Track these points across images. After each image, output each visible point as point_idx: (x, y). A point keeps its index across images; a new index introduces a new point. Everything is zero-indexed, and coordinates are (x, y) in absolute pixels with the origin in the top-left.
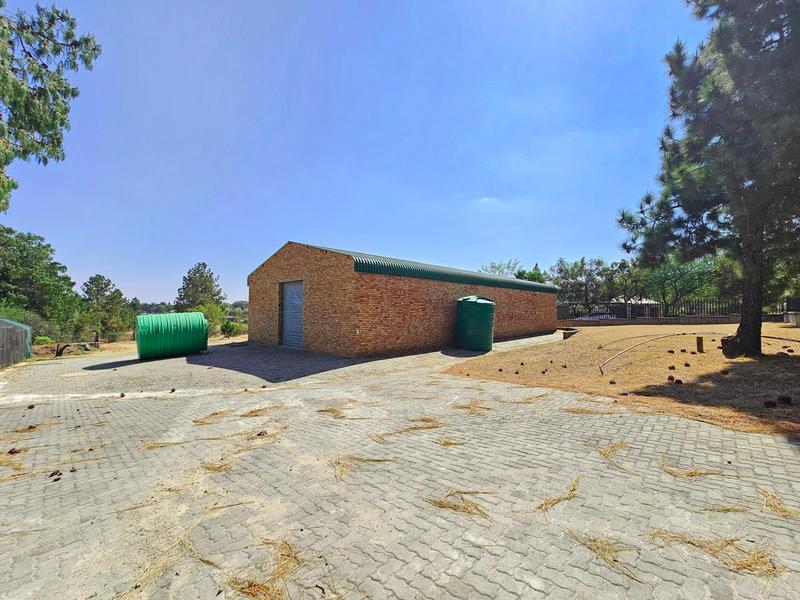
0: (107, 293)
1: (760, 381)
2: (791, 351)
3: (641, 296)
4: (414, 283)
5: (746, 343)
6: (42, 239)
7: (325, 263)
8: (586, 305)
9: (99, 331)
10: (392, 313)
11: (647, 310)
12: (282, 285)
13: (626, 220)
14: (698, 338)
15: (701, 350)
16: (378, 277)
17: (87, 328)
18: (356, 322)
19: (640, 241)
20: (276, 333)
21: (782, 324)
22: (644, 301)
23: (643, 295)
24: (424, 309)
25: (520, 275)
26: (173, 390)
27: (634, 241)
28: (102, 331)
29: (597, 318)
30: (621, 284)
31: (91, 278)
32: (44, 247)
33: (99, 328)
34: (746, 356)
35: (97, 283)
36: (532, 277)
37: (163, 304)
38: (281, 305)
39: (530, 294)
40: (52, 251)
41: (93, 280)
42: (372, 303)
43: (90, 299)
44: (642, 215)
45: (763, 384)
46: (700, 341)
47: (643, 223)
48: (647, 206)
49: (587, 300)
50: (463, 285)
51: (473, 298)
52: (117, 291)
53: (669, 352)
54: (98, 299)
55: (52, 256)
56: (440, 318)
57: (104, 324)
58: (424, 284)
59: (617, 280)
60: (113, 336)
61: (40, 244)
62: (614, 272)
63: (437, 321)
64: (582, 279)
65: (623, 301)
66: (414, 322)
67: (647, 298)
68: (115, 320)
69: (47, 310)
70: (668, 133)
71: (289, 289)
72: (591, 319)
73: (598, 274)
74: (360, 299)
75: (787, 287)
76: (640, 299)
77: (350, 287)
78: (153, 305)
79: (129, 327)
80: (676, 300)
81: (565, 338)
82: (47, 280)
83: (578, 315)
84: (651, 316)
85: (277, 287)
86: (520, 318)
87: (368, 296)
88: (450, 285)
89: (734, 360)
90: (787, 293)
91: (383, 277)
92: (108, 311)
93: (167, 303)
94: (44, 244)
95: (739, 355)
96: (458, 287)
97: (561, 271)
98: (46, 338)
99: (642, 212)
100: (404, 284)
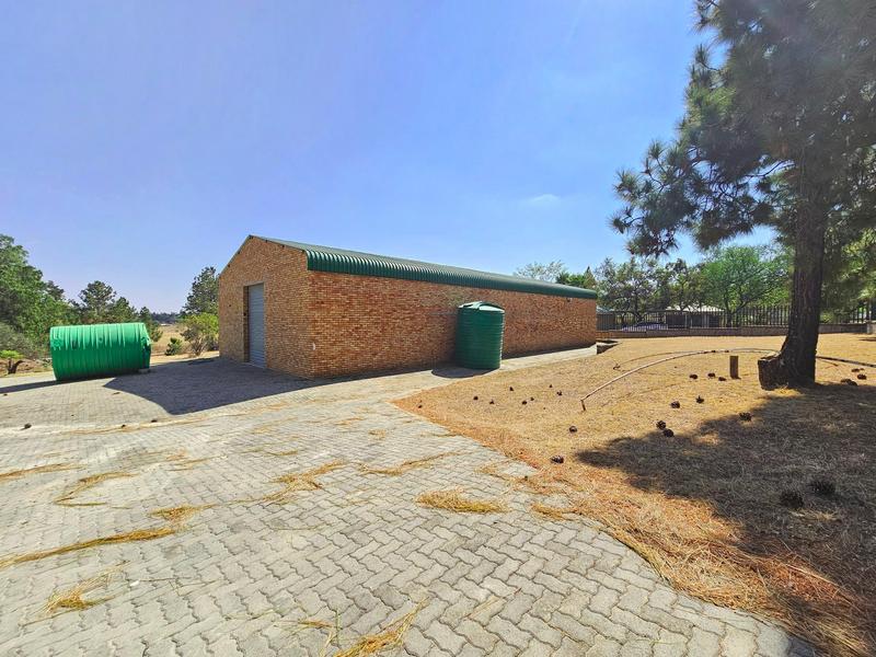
0: (109, 302)
1: (796, 435)
2: (862, 377)
3: (700, 302)
4: (399, 285)
5: (792, 367)
6: (11, 240)
7: (283, 261)
8: (636, 313)
10: (364, 322)
11: (706, 320)
12: (247, 289)
13: (627, 185)
14: (732, 357)
15: (734, 375)
16: (344, 278)
18: (313, 335)
19: (637, 214)
20: (242, 347)
21: (864, 336)
22: (705, 309)
23: (703, 301)
24: (412, 318)
25: (562, 279)
26: (27, 426)
27: (629, 213)
29: (644, 329)
30: (677, 289)
31: (89, 285)
32: (14, 249)
34: (789, 388)
35: (97, 291)
36: (576, 281)
38: (247, 314)
39: (561, 301)
40: (24, 253)
41: (92, 287)
42: (335, 310)
43: (89, 308)
44: (647, 177)
45: (799, 443)
46: (734, 362)
47: (648, 187)
48: (654, 163)
49: (637, 307)
50: (468, 289)
51: (475, 305)
52: (123, 299)
53: (691, 376)
54: (98, 308)
55: (26, 258)
56: (438, 328)
58: (412, 287)
59: (673, 282)
61: (9, 246)
62: (669, 275)
63: (432, 335)
64: (631, 283)
65: (679, 309)
66: (398, 335)
67: (707, 304)
69: (21, 320)
70: (701, 57)
71: (254, 294)
72: (638, 329)
73: (650, 277)
74: (317, 305)
75: (863, 285)
76: (700, 306)
77: (306, 289)
80: (741, 307)
81: (599, 352)
82: (19, 287)
83: (624, 324)
84: (712, 326)
85: (242, 292)
86: (547, 328)
87: (330, 303)
88: (451, 289)
89: (770, 393)
90: (865, 293)
91: (352, 277)
94: (13, 245)
95: (781, 384)
96: (461, 291)
97: (607, 273)
98: (14, 352)
99: (648, 172)
100: (384, 287)
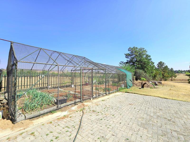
0: (163, 66)
9: (162, 77)
17: (158, 76)
28: (163, 77)
31: (159, 63)
33: (161, 76)
35: (161, 64)
37: (179, 70)
40: (146, 52)
43: (159, 68)
52: (166, 66)
54: (161, 68)
57: (163, 75)
60: (166, 79)
61: (143, 50)
68: (166, 74)
69: (146, 69)
78: (176, 71)
79: (170, 77)
82: (145, 60)
92: (164, 72)
93: (181, 70)
